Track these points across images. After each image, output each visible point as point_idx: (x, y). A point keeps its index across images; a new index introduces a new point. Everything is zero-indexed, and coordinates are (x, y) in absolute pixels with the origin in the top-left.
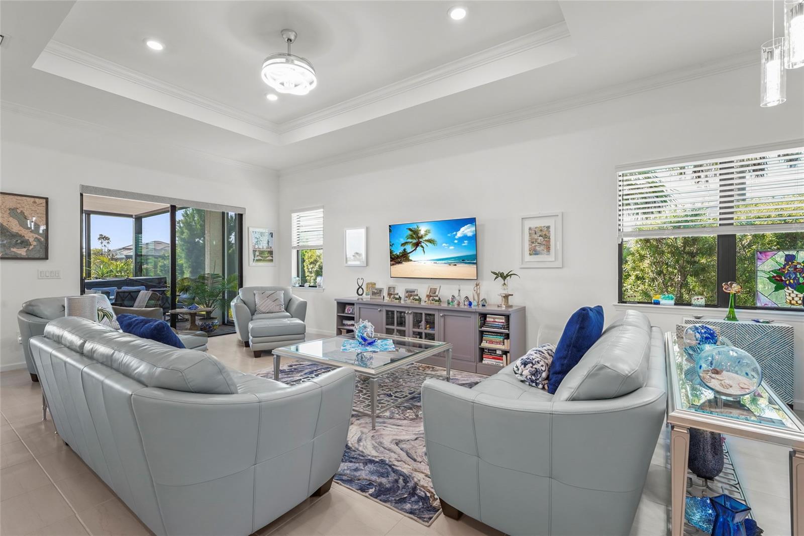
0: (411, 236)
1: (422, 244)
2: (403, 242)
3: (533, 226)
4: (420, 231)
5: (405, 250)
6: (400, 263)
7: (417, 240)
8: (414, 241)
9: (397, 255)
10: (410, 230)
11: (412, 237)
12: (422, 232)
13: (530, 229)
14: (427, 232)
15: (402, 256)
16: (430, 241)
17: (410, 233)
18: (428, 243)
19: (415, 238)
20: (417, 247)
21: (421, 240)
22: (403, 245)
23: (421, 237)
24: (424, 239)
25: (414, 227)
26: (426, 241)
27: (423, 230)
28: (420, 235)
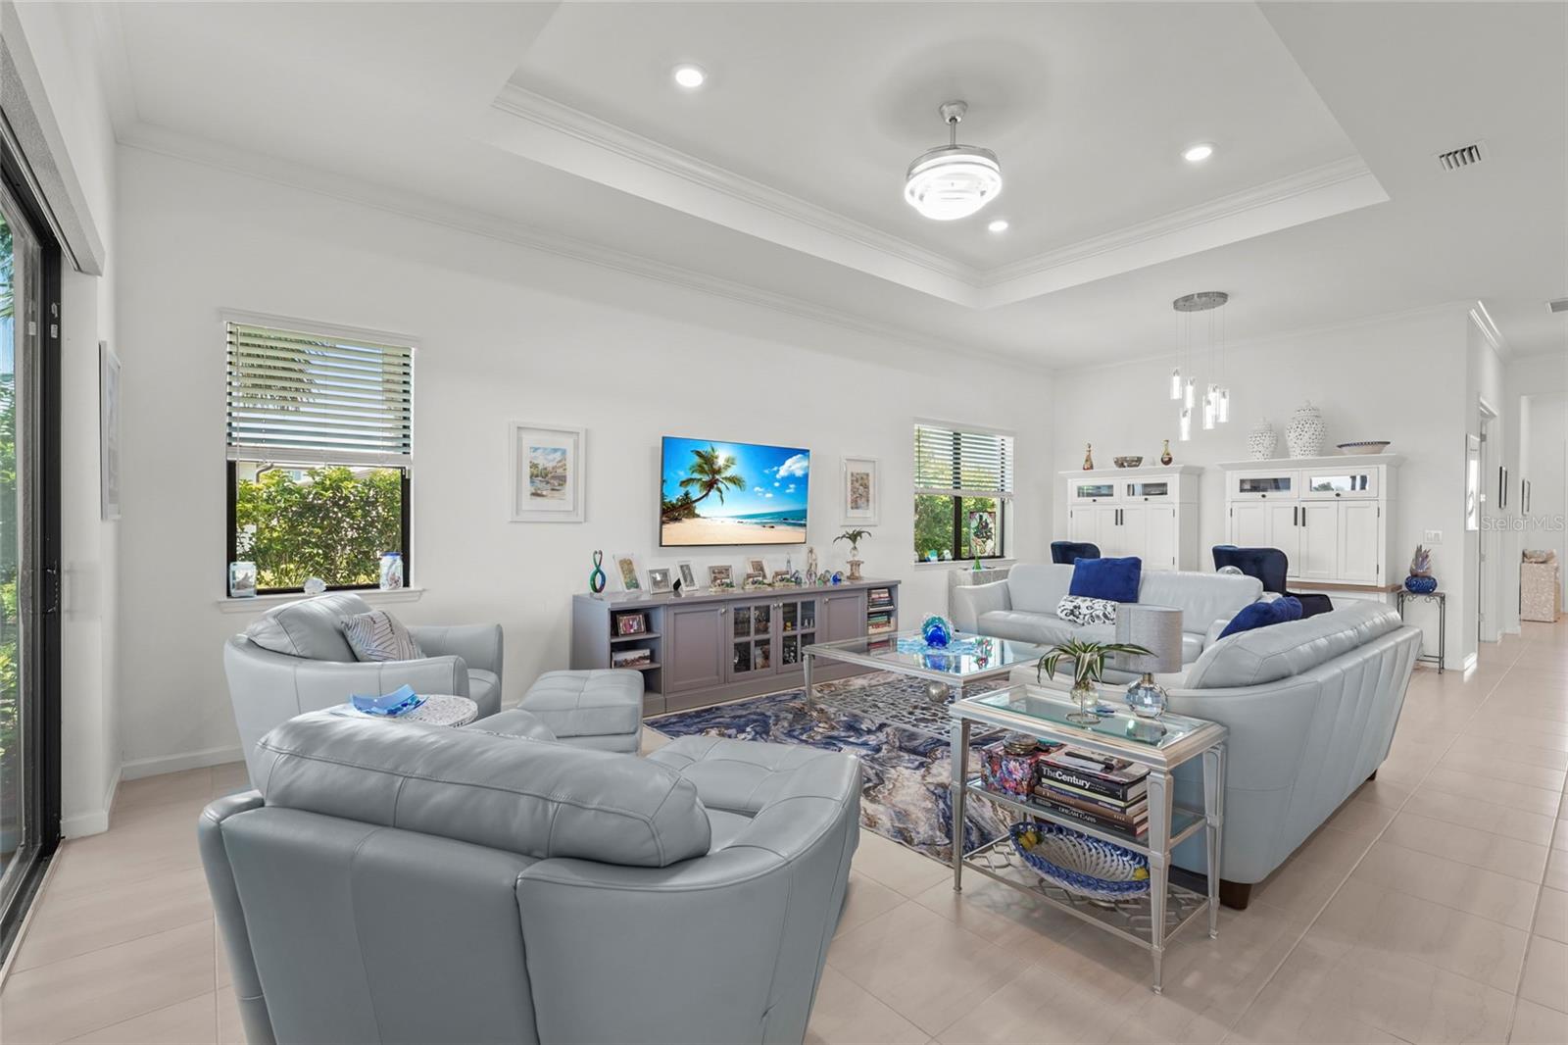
0: (700, 466)
1: (720, 485)
2: (684, 479)
3: (855, 471)
4: (716, 458)
5: (687, 494)
6: (676, 519)
7: (710, 476)
8: (706, 478)
9: (673, 505)
10: (698, 454)
11: (702, 471)
12: (721, 462)
13: (852, 475)
14: (730, 462)
15: (681, 506)
16: (734, 480)
17: (697, 460)
18: (730, 485)
19: (706, 473)
20: (709, 491)
21: (717, 477)
22: (684, 483)
23: (719, 472)
24: (724, 476)
25: (705, 449)
26: (726, 478)
27: (722, 456)
28: (716, 467)
